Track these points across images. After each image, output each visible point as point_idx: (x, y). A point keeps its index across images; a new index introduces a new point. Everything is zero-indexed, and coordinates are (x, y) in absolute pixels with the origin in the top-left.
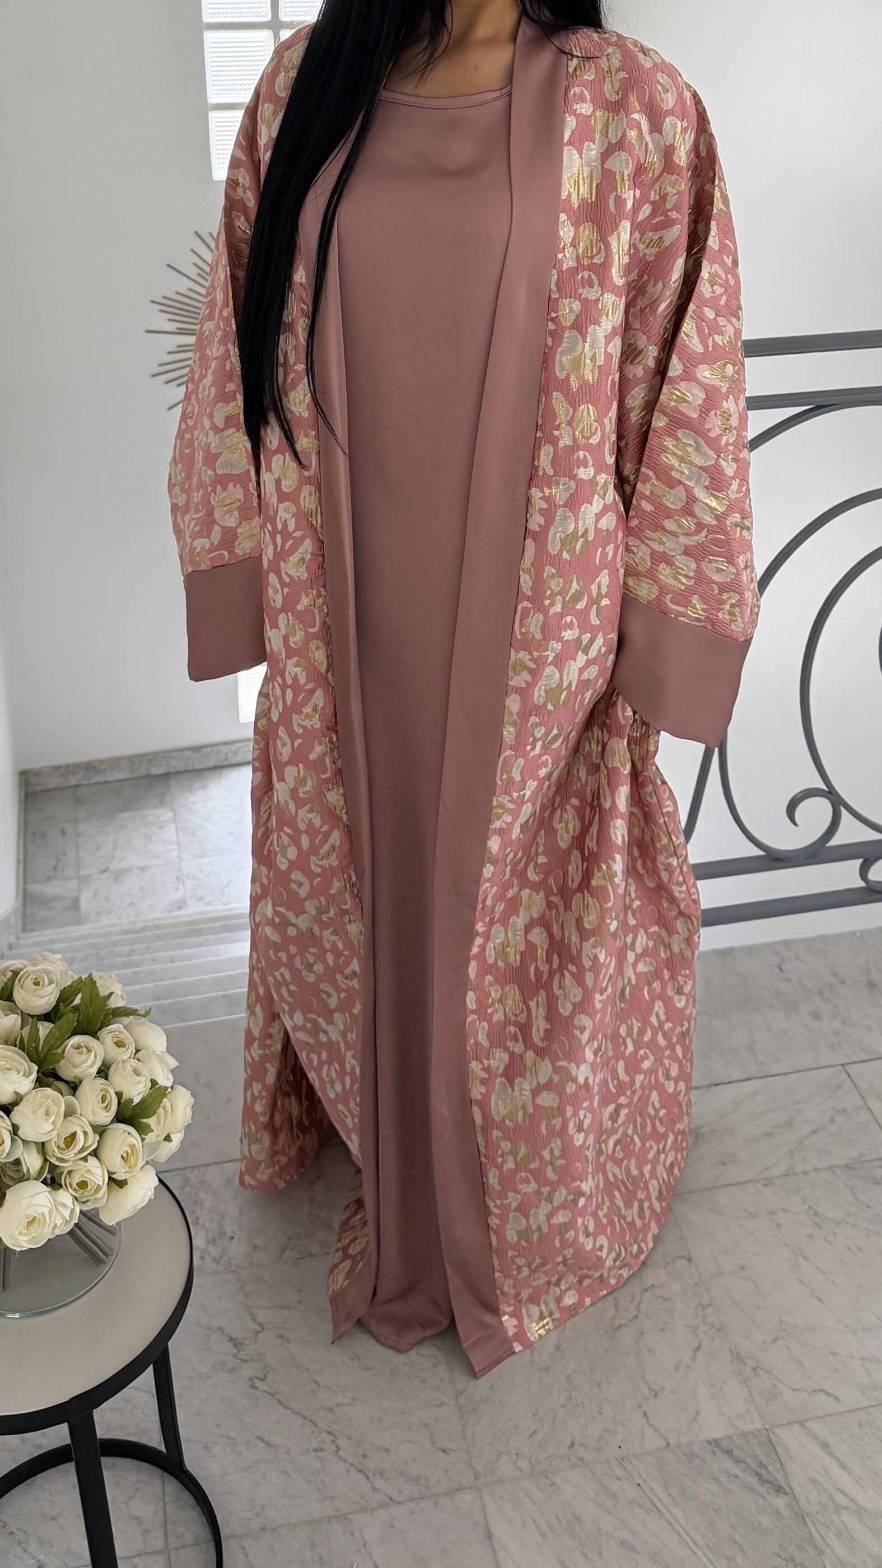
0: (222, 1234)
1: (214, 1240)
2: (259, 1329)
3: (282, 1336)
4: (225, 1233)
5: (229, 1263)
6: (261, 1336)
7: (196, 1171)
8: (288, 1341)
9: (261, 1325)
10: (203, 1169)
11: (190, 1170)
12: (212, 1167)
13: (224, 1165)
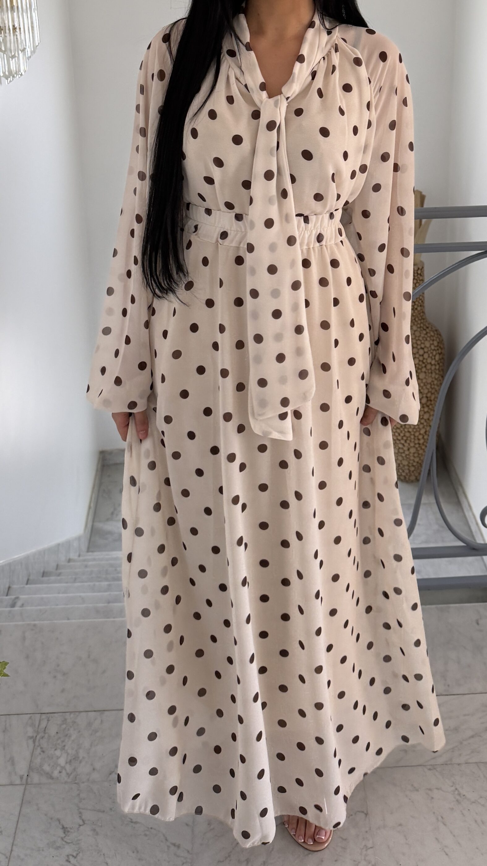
0: (76, 758)
1: (70, 761)
2: (81, 823)
3: (94, 830)
4: (79, 758)
5: (76, 778)
6: (81, 827)
7: (72, 715)
8: (97, 834)
9: (83, 821)
10: (77, 713)
11: (68, 714)
12: (82, 714)
13: (90, 713)
